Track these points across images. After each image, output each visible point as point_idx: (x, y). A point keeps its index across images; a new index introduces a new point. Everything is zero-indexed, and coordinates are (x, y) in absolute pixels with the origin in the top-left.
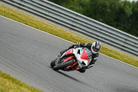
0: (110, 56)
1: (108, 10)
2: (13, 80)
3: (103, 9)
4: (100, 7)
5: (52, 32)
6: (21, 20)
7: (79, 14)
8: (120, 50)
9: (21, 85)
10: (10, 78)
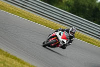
0: (89, 42)
1: (87, 9)
2: (19, 60)
3: (84, 8)
4: (81, 7)
5: (46, 25)
6: (24, 16)
7: (66, 12)
8: (96, 38)
9: (24, 64)
10: (16, 59)
